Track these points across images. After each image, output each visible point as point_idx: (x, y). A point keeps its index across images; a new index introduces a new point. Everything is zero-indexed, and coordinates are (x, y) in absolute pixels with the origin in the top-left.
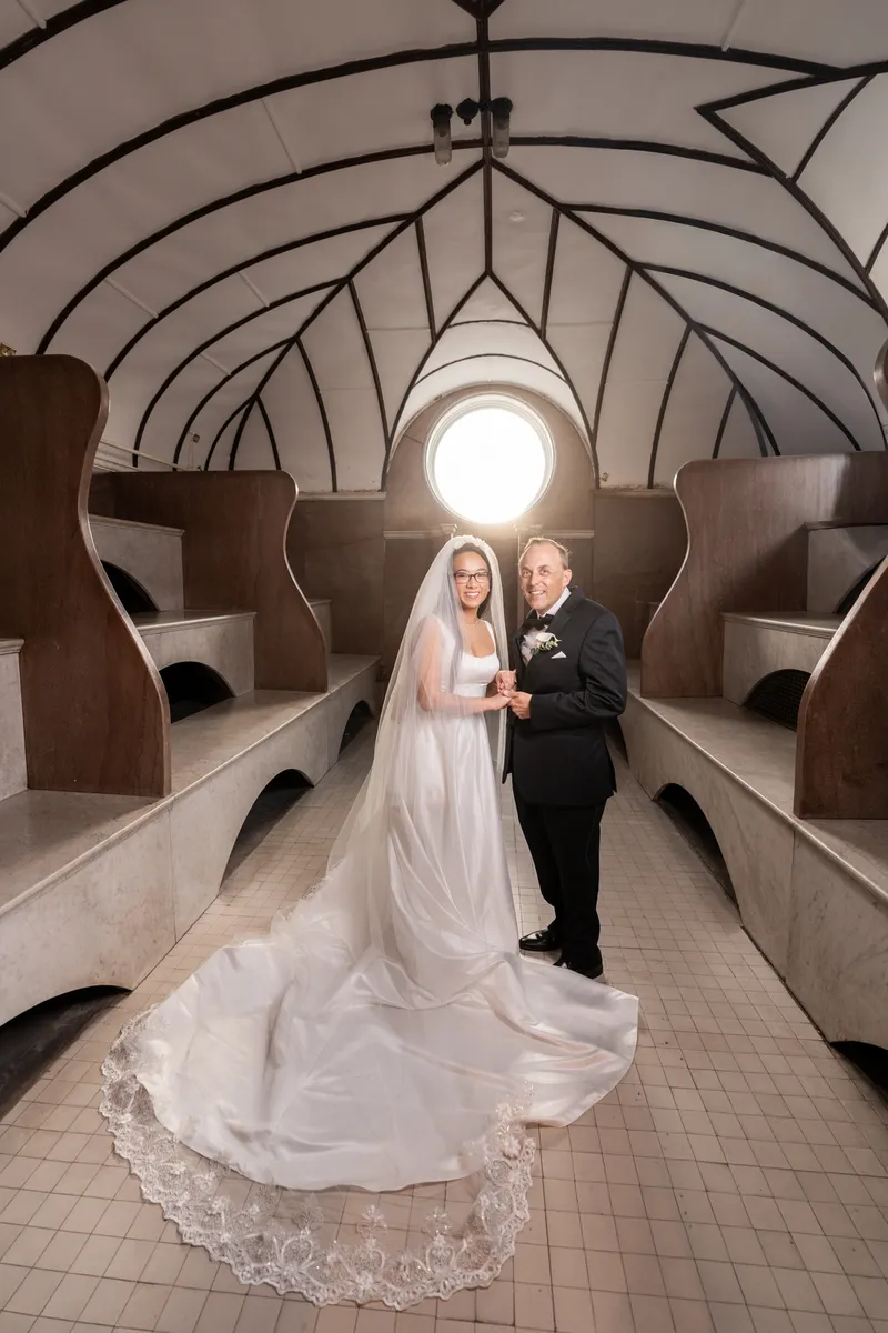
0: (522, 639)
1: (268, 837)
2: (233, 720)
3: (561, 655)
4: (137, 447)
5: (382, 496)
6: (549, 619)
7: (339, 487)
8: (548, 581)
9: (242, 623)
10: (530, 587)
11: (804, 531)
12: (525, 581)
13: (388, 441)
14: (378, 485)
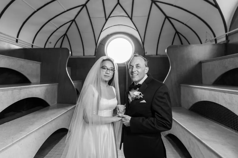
0: (129, 93)
1: (49, 153)
2: (48, 113)
3: (144, 101)
4: (33, 43)
5: (95, 57)
6: (139, 86)
7: (85, 55)
8: (140, 70)
9: (55, 86)
10: (132, 72)
11: (200, 63)
12: (130, 70)
13: (96, 44)
14: (94, 54)
